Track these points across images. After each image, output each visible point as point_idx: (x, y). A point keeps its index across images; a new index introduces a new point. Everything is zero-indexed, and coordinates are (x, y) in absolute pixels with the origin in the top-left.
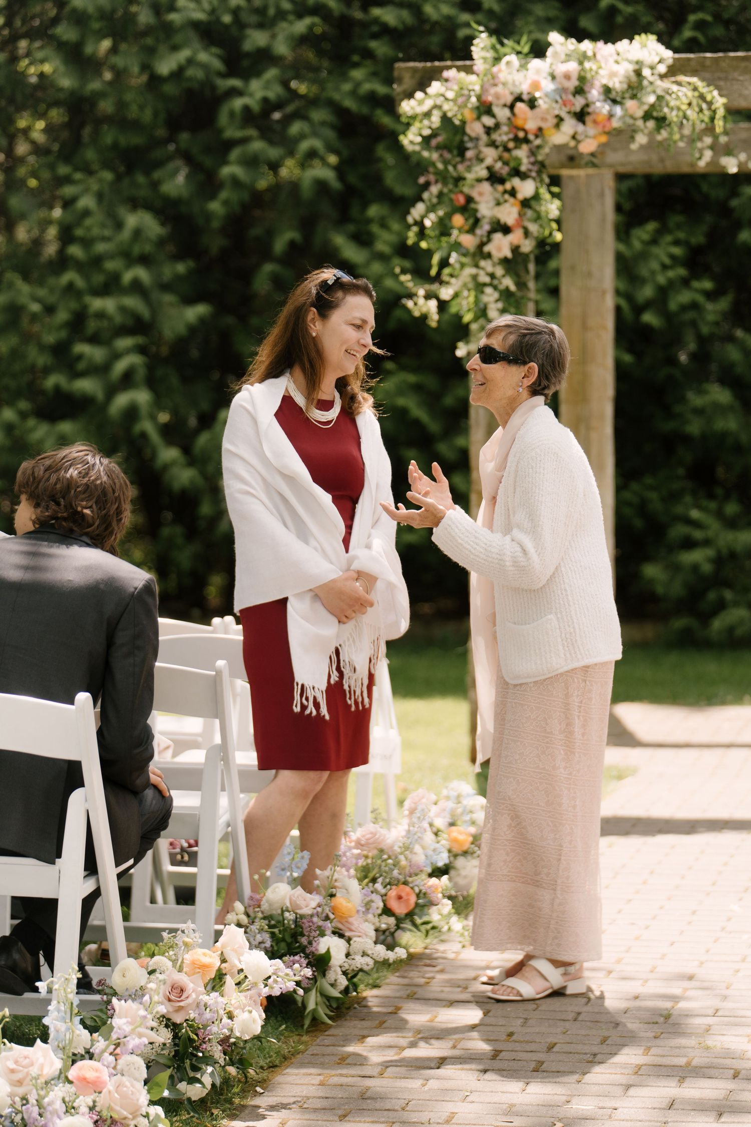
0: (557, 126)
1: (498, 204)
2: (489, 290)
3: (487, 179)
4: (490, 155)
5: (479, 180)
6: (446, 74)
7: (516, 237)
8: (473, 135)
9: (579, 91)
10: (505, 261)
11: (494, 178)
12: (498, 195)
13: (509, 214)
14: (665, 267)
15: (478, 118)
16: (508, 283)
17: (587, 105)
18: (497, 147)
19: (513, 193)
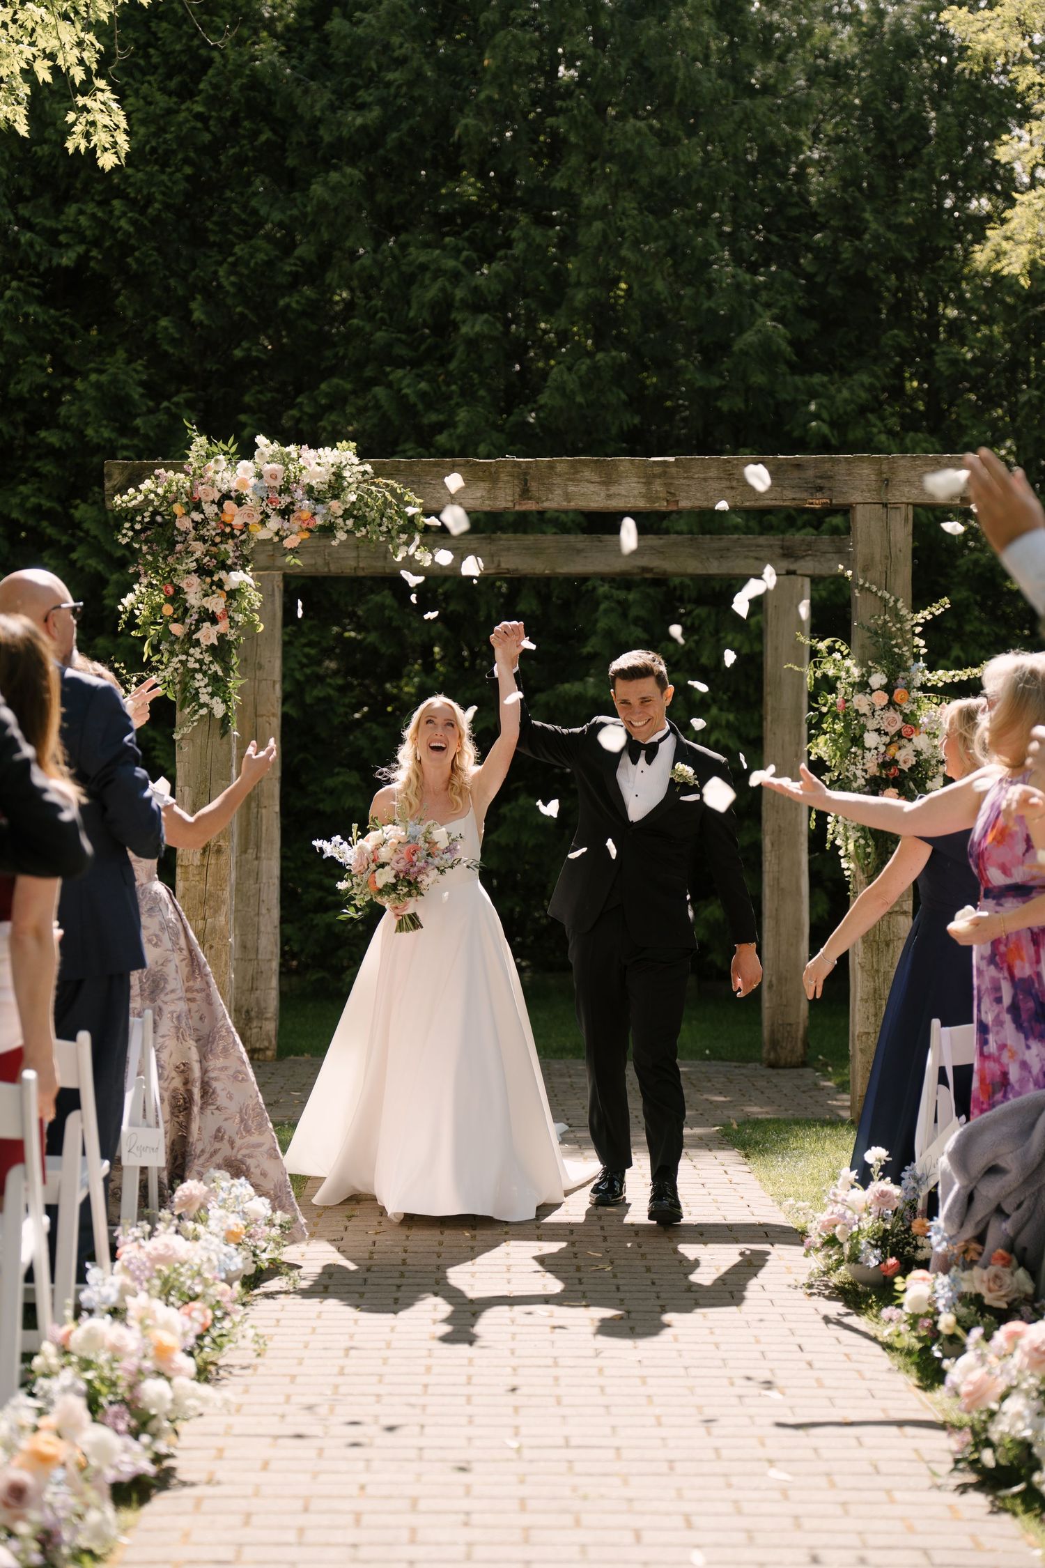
0: (263, 522)
1: (206, 595)
2: (199, 676)
3: (195, 571)
4: (199, 548)
5: (188, 572)
6: (157, 472)
7: (223, 626)
8: (183, 529)
9: (285, 490)
10: (212, 649)
11: (202, 571)
12: (205, 587)
13: (216, 604)
14: (303, 666)
15: (188, 513)
16: (216, 668)
17: (292, 503)
18: (205, 542)
19: (220, 584)
